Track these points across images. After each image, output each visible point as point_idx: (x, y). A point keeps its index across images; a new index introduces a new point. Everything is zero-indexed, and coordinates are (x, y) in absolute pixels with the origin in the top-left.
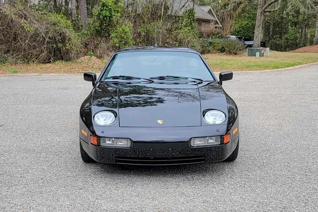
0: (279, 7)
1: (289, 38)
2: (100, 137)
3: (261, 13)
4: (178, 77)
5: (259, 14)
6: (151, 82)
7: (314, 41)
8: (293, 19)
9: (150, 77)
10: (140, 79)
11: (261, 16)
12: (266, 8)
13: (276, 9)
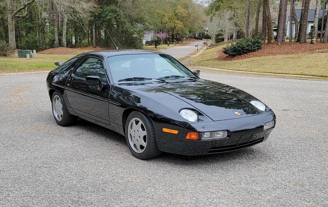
0: (26, 13)
1: (29, 41)
2: (200, 132)
3: (12, 18)
4: (178, 76)
5: (10, 19)
6: (163, 81)
7: (56, 44)
8: (29, 24)
9: (159, 78)
10: (151, 79)
11: (12, 20)
12: (16, 14)
13: (24, 15)
